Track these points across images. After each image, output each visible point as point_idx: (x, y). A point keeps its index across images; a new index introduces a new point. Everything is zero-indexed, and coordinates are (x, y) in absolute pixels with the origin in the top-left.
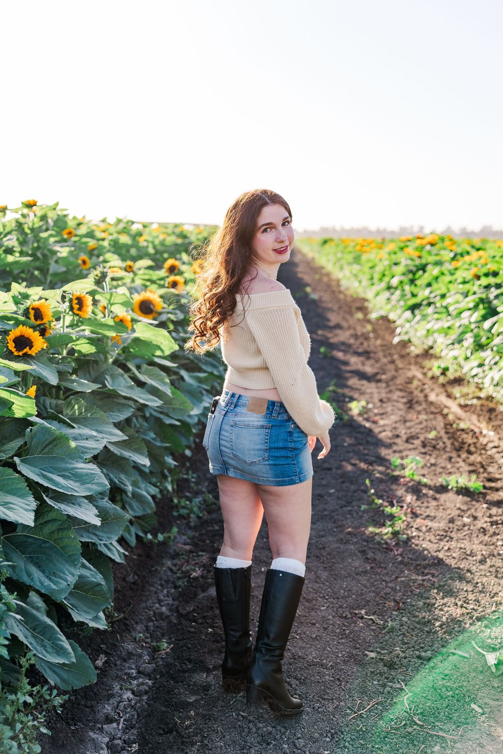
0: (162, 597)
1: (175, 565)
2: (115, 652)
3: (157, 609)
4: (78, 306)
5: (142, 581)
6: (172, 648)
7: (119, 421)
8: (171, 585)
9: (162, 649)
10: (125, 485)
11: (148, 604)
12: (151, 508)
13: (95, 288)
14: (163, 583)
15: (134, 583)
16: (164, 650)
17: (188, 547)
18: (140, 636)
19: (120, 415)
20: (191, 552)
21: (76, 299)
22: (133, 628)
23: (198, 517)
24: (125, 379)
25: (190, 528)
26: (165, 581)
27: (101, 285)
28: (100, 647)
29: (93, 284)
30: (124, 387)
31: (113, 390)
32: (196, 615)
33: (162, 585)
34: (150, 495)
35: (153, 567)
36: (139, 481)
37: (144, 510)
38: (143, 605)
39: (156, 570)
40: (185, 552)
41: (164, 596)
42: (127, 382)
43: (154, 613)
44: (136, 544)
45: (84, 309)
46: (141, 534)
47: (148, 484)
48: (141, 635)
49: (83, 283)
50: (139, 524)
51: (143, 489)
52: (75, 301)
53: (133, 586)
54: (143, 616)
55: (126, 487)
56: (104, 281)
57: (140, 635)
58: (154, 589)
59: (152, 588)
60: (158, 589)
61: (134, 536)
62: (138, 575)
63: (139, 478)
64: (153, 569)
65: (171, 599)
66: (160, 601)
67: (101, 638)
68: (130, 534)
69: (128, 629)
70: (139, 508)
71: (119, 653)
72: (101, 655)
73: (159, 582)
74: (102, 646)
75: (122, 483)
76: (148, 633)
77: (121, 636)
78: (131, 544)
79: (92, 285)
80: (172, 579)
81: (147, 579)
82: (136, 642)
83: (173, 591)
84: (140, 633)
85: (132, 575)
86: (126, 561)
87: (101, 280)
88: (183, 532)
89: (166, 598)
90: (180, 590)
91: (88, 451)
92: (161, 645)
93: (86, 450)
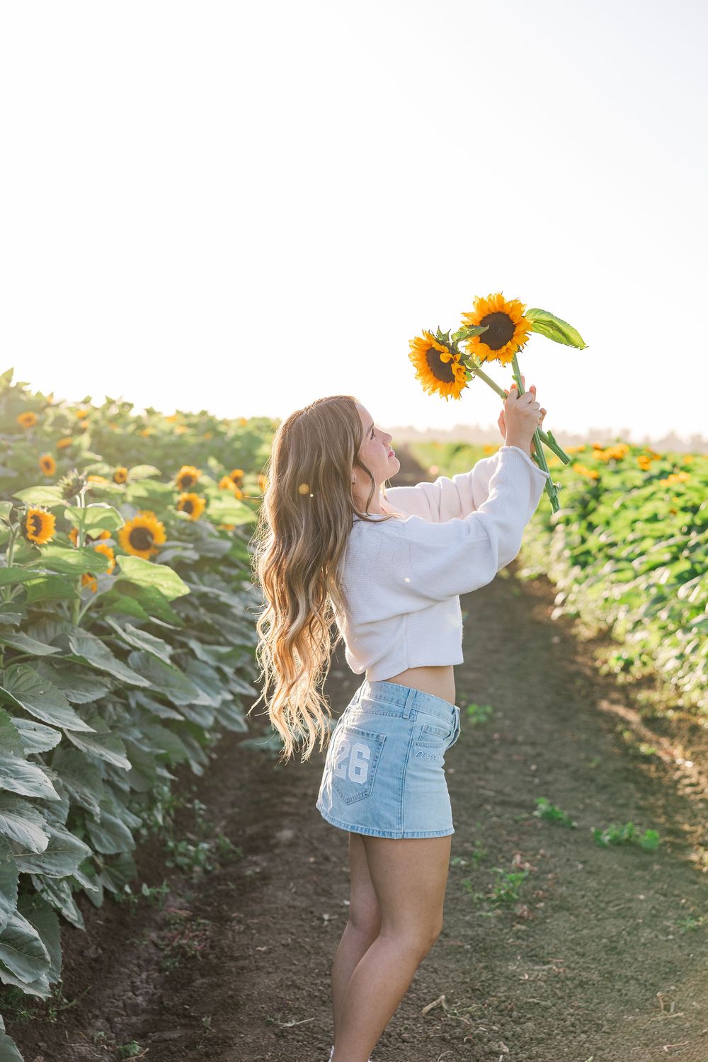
0: (138, 983)
1: (163, 939)
2: (60, 1054)
3: (130, 999)
4: (34, 528)
5: (110, 958)
6: (147, 1053)
7: (85, 702)
8: (154, 967)
9: (132, 1054)
10: (90, 804)
11: (116, 992)
12: (128, 844)
13: (64, 502)
14: (141, 962)
15: (96, 960)
16: (135, 1055)
17: (184, 914)
18: (101, 1035)
19: (87, 694)
20: (188, 920)
21: (32, 518)
22: (89, 1024)
23: (206, 872)
24: (97, 644)
25: (191, 887)
26: (145, 961)
27: (72, 499)
28: (37, 1045)
29: (61, 495)
30: (95, 655)
31: (81, 657)
32: (187, 1007)
33: (139, 966)
34: (128, 827)
35: (128, 939)
36: (111, 802)
37: (119, 846)
38: (109, 992)
39: (132, 944)
40: (180, 920)
41: (141, 982)
42: (100, 648)
43: (125, 1005)
44: (104, 903)
45: (41, 533)
46: (113, 889)
47: (126, 811)
48: (102, 1033)
49: (47, 492)
50: (110, 873)
51: (117, 815)
52: (30, 521)
53: (94, 965)
54: (107, 1007)
55: (92, 808)
56: (78, 492)
57: (100, 1033)
58: (126, 970)
59: (123, 970)
60: (133, 971)
61: (101, 891)
62: (103, 949)
63: (113, 799)
64: (128, 942)
65: (152, 987)
66: (134, 988)
67: (39, 1032)
69: (82, 1024)
70: (110, 843)
71: (66, 1056)
72: (39, 1057)
73: (135, 962)
74: (40, 1044)
75: (87, 801)
76: (112, 1032)
77: (71, 1033)
78: (95, 903)
79: (59, 497)
80: (155, 958)
81: (117, 955)
82: (93, 1043)
83: (156, 975)
84: (101, 1030)
85: (94, 947)
86: (86, 927)
87: (73, 491)
88: (180, 892)
89: (145, 985)
90: (167, 973)
91: (36, 745)
92: (131, 1048)
93: (34, 744)
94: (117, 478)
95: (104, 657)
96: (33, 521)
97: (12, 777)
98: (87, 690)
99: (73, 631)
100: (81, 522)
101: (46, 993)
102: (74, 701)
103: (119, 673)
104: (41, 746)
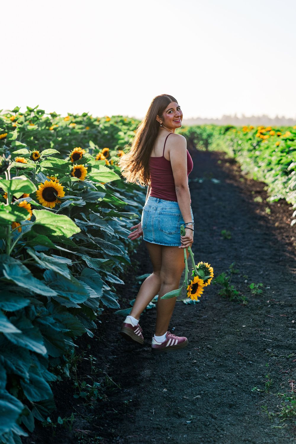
94: (34, 157)
95: (27, 277)
98: (16, 302)
99: (6, 260)
100: (9, 189)
102: (7, 310)
103: (37, 288)
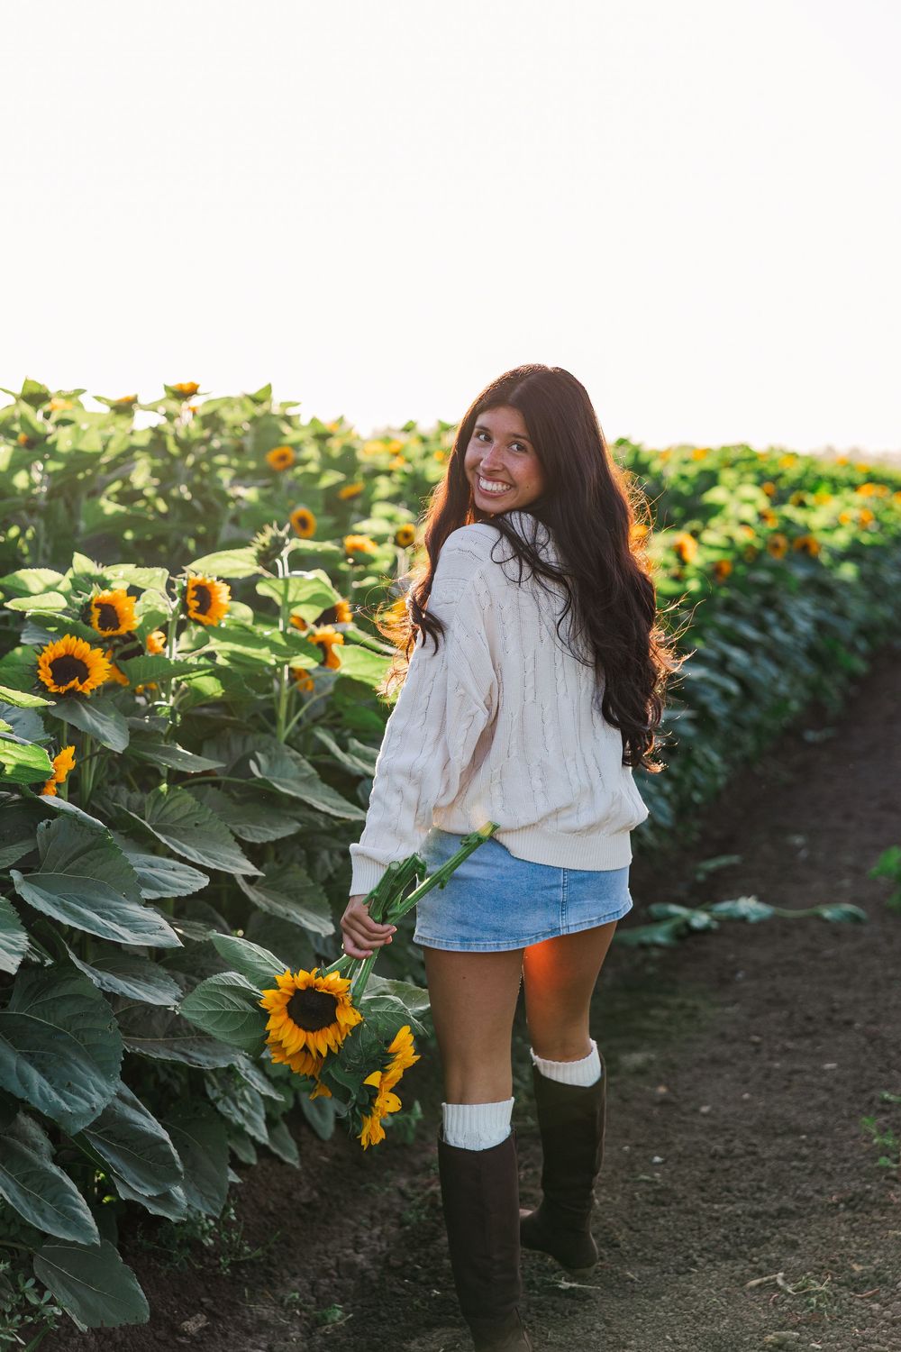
0: (365, 1239)
1: (413, 1185)
2: (231, 1315)
3: (347, 1256)
4: (197, 604)
5: (330, 1205)
6: (349, 1319)
7: (265, 841)
8: (393, 1220)
9: (329, 1321)
11: (330, 1247)
13: (260, 569)
14: (376, 1213)
15: (308, 1206)
16: (334, 1322)
18: (294, 1298)
19: (268, 830)
21: (193, 589)
22: (282, 1282)
24: (300, 764)
26: (382, 1212)
27: (271, 564)
28: (199, 1300)
29: (254, 561)
30: (293, 779)
31: (263, 780)
32: (418, 1267)
33: (372, 1218)
35: (362, 1184)
38: (319, 1246)
39: (367, 1190)
41: (370, 1238)
42: (302, 769)
43: (338, 1264)
44: (334, 1135)
45: (212, 610)
48: (297, 1295)
49: (234, 558)
52: (192, 594)
53: (304, 1210)
54: (312, 1265)
56: (278, 554)
57: (292, 1294)
58: (351, 1222)
59: (347, 1221)
60: (360, 1224)
61: (332, 1117)
62: (322, 1194)
64: (362, 1187)
65: (383, 1244)
66: (357, 1245)
67: (206, 1287)
68: (322, 1112)
69: (270, 1282)
71: (240, 1318)
72: (199, 1315)
73: (367, 1212)
74: (204, 1300)
76: (314, 1296)
77: (252, 1291)
78: (321, 1133)
79: (251, 563)
80: (397, 1210)
81: (342, 1202)
82: (282, 1306)
83: (394, 1230)
84: (295, 1291)
85: (307, 1188)
86: (301, 1163)
87: (271, 553)
89: (374, 1242)
90: (408, 1228)
91: (170, 888)
92: (329, 1313)
93: (166, 886)
94: (401, 538)
95: (307, 781)
96: (195, 593)
97: (115, 923)
98: (271, 825)
99: (268, 748)
100: (284, 597)
101: (181, 1215)
102: (250, 840)
103: (325, 803)
104: (177, 890)
